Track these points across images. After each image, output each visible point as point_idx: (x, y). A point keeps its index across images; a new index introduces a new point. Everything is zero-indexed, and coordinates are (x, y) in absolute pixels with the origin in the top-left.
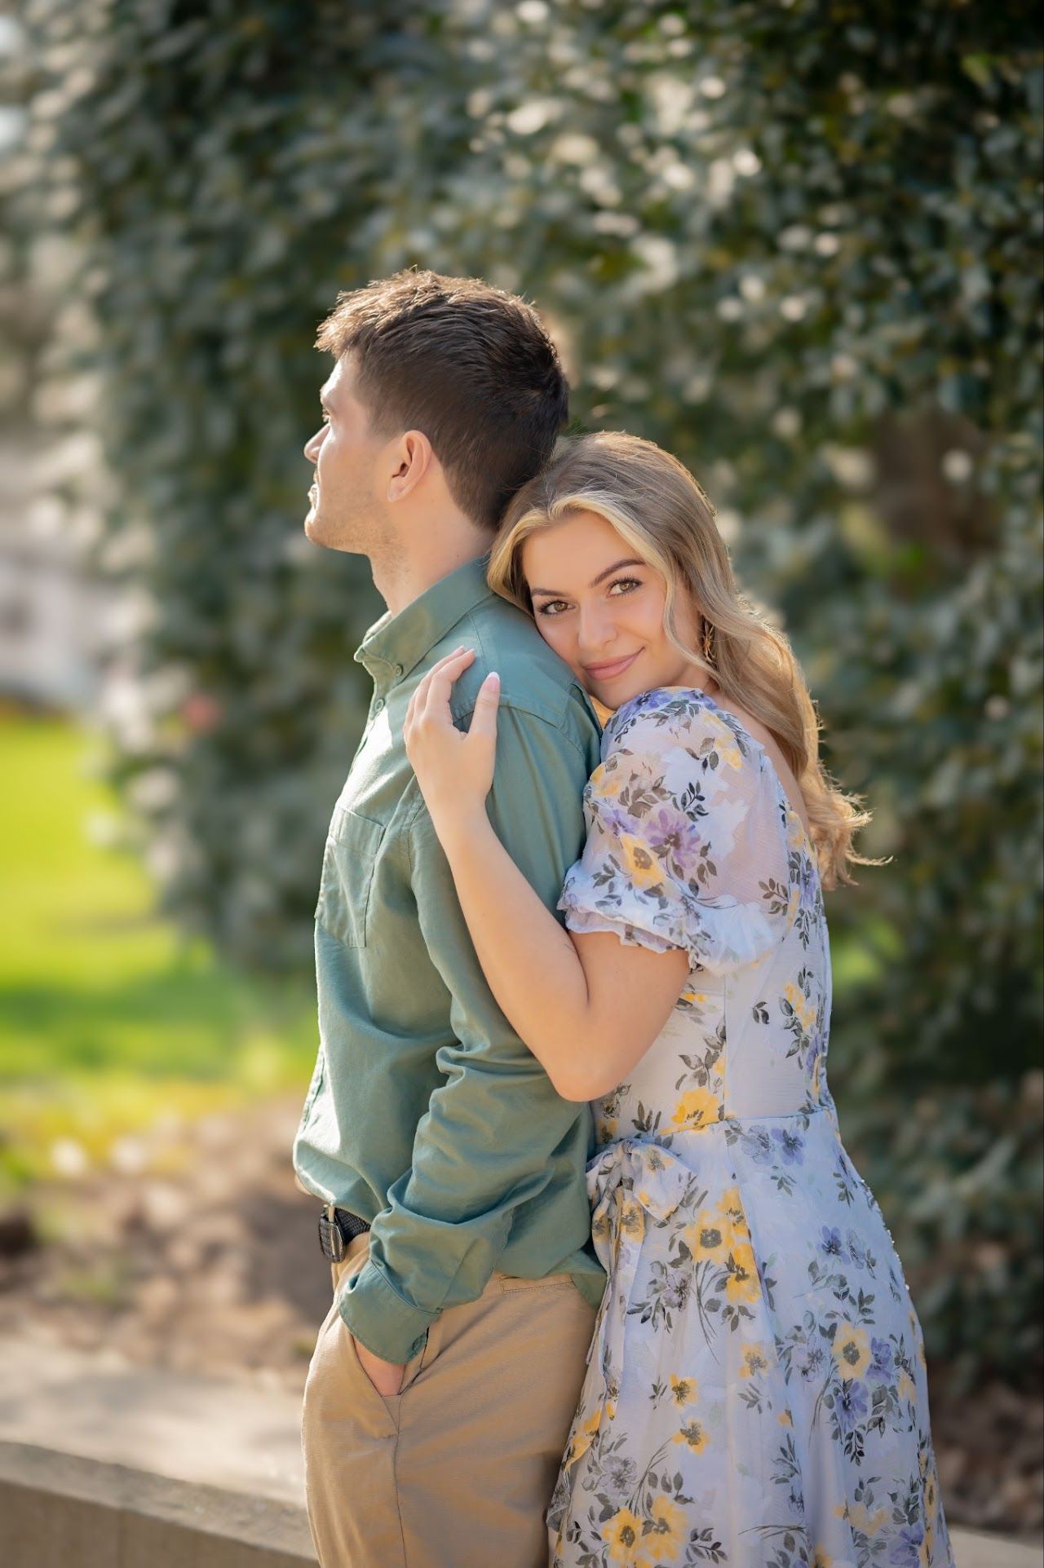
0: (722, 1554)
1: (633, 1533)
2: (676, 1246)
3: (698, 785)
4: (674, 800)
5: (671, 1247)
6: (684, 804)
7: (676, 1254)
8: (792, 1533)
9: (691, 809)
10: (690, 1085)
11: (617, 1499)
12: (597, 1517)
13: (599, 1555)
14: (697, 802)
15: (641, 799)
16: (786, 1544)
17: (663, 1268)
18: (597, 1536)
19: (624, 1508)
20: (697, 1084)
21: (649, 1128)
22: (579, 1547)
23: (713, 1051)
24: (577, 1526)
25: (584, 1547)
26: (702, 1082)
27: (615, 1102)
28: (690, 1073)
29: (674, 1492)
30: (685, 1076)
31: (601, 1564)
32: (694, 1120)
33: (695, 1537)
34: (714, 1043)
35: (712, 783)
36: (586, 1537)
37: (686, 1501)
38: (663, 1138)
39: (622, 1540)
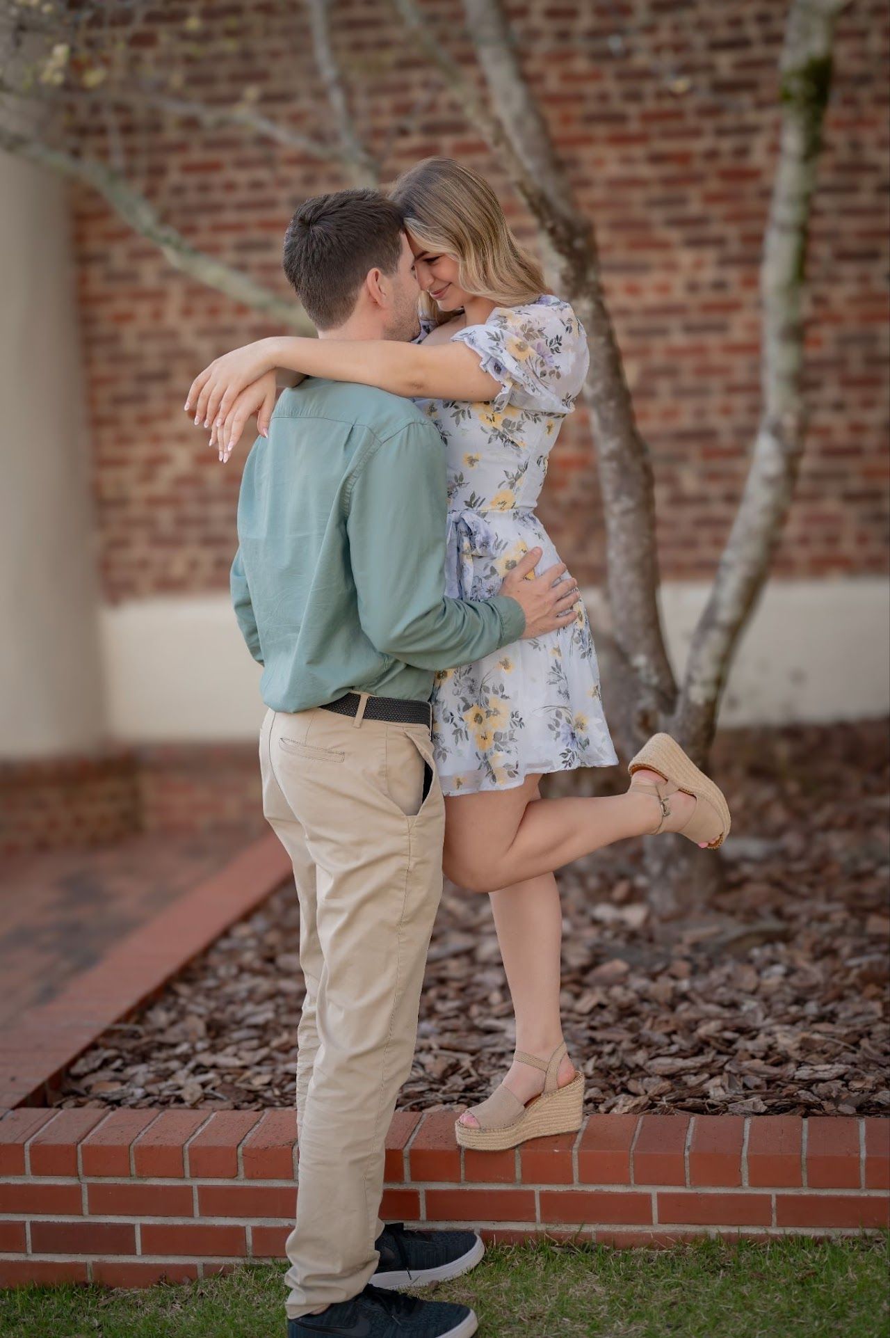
0: (523, 724)
1: (481, 717)
2: (489, 569)
3: (561, 337)
4: (547, 340)
5: (485, 568)
6: (551, 343)
7: (488, 572)
8: (561, 710)
9: (553, 348)
10: (505, 487)
11: (471, 700)
12: (461, 708)
13: (463, 729)
14: (557, 345)
15: (531, 333)
16: (557, 715)
17: (480, 580)
18: (461, 719)
19: (475, 704)
20: (509, 487)
21: (474, 506)
22: (453, 726)
23: (520, 472)
24: (452, 715)
25: (456, 726)
26: (511, 488)
27: (455, 490)
28: (508, 481)
29: (500, 694)
30: (504, 482)
31: (464, 733)
32: (501, 506)
33: (513, 716)
34: (521, 468)
35: (567, 339)
36: (456, 720)
37: (507, 698)
38: (482, 512)
39: (475, 721)
